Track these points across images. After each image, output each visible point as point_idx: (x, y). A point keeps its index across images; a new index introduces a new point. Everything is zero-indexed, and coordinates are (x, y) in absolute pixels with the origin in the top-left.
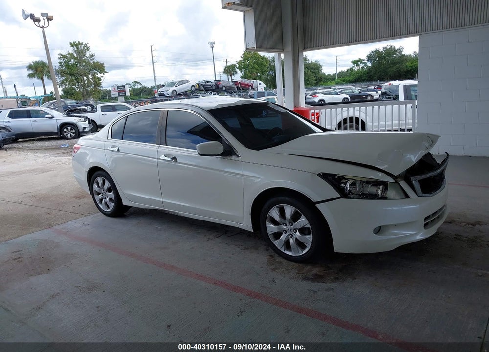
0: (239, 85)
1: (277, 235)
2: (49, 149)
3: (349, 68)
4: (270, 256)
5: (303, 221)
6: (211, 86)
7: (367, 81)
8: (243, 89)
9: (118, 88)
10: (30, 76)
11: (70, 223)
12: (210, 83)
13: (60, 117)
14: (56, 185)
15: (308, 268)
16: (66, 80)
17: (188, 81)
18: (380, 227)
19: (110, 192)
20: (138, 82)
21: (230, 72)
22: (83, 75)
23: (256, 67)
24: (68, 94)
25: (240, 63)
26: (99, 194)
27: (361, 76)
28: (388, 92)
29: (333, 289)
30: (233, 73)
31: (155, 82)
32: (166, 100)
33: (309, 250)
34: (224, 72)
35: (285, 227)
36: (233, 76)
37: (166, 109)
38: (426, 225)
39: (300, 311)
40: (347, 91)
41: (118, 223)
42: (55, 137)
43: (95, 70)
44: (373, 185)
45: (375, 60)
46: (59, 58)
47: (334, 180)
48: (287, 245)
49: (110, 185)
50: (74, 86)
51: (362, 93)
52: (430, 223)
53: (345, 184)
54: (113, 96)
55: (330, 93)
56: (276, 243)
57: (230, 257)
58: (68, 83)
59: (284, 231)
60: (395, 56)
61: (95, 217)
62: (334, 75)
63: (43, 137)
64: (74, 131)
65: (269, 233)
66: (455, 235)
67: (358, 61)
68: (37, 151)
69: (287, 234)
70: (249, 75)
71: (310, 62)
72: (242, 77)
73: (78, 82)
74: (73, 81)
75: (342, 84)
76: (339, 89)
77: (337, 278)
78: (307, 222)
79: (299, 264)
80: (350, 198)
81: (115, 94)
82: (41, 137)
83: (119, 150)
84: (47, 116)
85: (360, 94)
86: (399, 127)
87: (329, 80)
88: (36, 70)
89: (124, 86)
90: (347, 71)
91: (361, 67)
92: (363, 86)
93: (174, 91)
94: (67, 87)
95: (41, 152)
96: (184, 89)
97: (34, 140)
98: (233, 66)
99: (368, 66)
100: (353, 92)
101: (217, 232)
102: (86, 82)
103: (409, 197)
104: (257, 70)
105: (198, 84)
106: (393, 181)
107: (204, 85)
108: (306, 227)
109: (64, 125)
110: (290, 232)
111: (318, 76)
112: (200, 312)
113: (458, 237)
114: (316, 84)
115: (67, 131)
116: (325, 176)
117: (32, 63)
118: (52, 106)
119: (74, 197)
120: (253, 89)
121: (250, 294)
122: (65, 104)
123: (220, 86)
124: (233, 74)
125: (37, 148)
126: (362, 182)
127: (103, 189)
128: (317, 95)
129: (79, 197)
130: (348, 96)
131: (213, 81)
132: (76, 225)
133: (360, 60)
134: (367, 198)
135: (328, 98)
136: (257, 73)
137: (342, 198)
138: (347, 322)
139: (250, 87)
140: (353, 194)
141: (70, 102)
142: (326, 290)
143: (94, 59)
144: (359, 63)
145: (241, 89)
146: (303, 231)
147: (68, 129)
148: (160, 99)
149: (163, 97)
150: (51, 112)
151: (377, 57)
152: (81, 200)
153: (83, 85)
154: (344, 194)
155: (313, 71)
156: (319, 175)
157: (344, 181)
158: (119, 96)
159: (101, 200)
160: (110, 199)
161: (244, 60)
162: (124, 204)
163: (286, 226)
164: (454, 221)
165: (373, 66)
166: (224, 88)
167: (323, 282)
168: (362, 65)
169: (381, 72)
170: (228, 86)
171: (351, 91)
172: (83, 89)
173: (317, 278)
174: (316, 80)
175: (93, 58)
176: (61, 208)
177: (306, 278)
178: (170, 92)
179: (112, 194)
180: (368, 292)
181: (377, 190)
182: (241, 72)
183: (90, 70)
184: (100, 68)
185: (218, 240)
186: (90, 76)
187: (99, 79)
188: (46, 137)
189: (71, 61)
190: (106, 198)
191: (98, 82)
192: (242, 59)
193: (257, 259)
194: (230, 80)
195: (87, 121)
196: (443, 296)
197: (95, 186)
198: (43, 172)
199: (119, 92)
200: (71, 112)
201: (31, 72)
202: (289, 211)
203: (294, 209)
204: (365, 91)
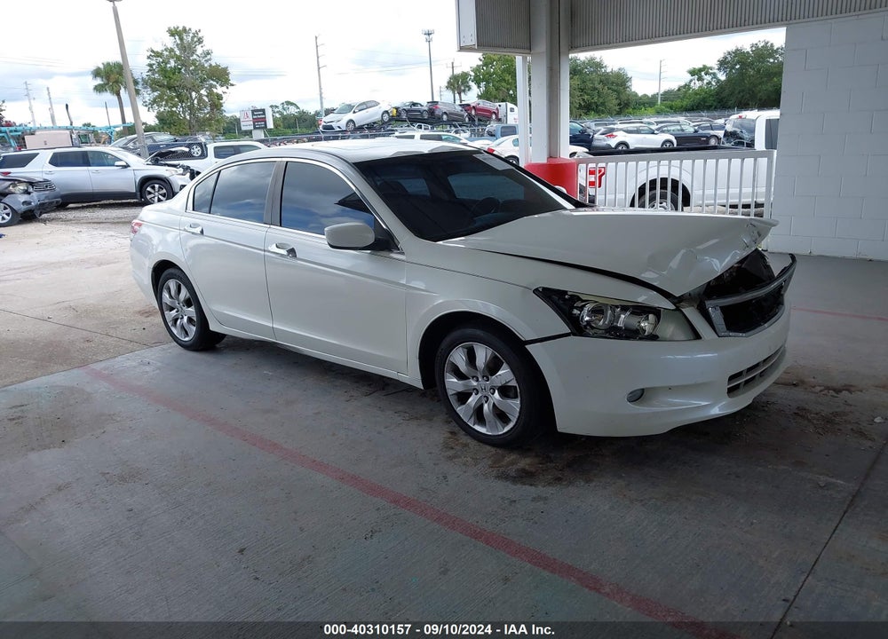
0: (473, 112)
1: (463, 397)
2: (118, 223)
3: (683, 84)
4: (451, 433)
5: (505, 374)
6: (421, 112)
7: (716, 109)
8: (479, 120)
9: (253, 115)
10: (99, 89)
11: (119, 359)
12: (419, 107)
13: (141, 167)
14: (115, 289)
15: (513, 457)
16: (161, 97)
17: (377, 104)
18: (643, 390)
19: (189, 306)
20: (292, 104)
21: (459, 87)
22: (190, 90)
23: (507, 79)
24: (166, 122)
25: (476, 70)
26: (172, 309)
27: (704, 100)
28: (738, 131)
29: (546, 499)
30: (463, 88)
31: (322, 103)
32: (336, 138)
33: (514, 426)
34: (447, 87)
35: (475, 384)
36: (462, 94)
37: (284, 159)
38: (731, 391)
39: (477, 535)
40: (672, 128)
41: (203, 363)
42: (132, 201)
43: (213, 80)
44: (632, 313)
45: (733, 68)
46: (149, 58)
47: (560, 301)
48: (479, 414)
49: (188, 295)
50: (174, 109)
51: (701, 131)
52: (741, 386)
53: (581, 309)
54: (243, 128)
55: (638, 132)
56: (460, 410)
57: (379, 433)
58: (164, 103)
59: (474, 389)
60: (772, 60)
61: (164, 349)
62: (655, 96)
63: (112, 201)
64: (164, 191)
65: (450, 392)
66: (798, 408)
67: (700, 70)
68: (98, 225)
69: (480, 395)
70: (494, 92)
71: (609, 70)
72: (479, 97)
73: (182, 101)
74: (172, 99)
75: (666, 114)
76: (658, 123)
77: (558, 480)
78: (511, 376)
79: (498, 451)
80: (587, 335)
81: (247, 125)
82: (108, 202)
83: (202, 232)
84: (117, 163)
85: (696, 134)
86: (753, 199)
87: (644, 104)
88: (108, 78)
89: (263, 110)
90: (679, 90)
91: (705, 82)
92: (704, 119)
93: (351, 121)
94: (162, 109)
95: (103, 229)
96: (369, 118)
97: (95, 206)
98: (465, 76)
99: (719, 81)
100: (682, 130)
101: (370, 385)
102: (196, 102)
103: (701, 338)
104: (508, 84)
105: (397, 109)
106: (672, 307)
107: (407, 111)
108: (509, 384)
109: (146, 181)
110: (485, 393)
111: (624, 97)
112: (302, 529)
113: (801, 413)
114: (619, 113)
115: (152, 191)
116: (548, 295)
117: (102, 66)
118: (131, 145)
119: (139, 312)
120: (499, 120)
121: (396, 501)
122: (155, 141)
123: (437, 113)
124: (464, 91)
125: (98, 221)
126: (614, 307)
127: (178, 300)
128: (614, 133)
129: (147, 313)
130: (672, 138)
131: (425, 104)
132: (128, 363)
133: (705, 69)
134: (620, 337)
135: (634, 141)
136: (508, 90)
137: (575, 335)
138: (555, 559)
139: (494, 116)
140: (592, 328)
141: (164, 138)
142: (534, 500)
143: (210, 59)
144: (703, 73)
145: (476, 119)
146: (505, 391)
147: (153, 188)
148: (323, 135)
149: (331, 133)
150: (125, 156)
151: (738, 62)
152: (149, 319)
153: (191, 108)
154: (578, 328)
155: (614, 87)
156: (536, 291)
157: (579, 304)
158: (255, 128)
159: (175, 320)
160: (190, 320)
161: (485, 64)
162: (211, 329)
163: (477, 380)
164: (803, 382)
165: (729, 80)
166: (445, 117)
167: (531, 485)
168: (707, 78)
169: (743, 91)
170: (451, 114)
171: (679, 128)
172: (190, 114)
173: (525, 477)
174: (619, 104)
175: (209, 57)
176: (111, 332)
177: (504, 476)
178: (343, 124)
179: (192, 310)
180: (607, 507)
181: (639, 322)
182: (479, 87)
183: (203, 81)
184: (221, 76)
185: (368, 400)
186: (203, 92)
187: (220, 97)
188: (117, 202)
189: (169, 63)
190: (182, 318)
191: (216, 102)
192: (481, 63)
193: (427, 437)
194: (458, 102)
195: (188, 175)
196: (742, 521)
197: (166, 295)
198: (100, 264)
199: (255, 121)
200: (160, 156)
201: (99, 81)
202: (483, 354)
203: (490, 351)
204: (706, 128)
